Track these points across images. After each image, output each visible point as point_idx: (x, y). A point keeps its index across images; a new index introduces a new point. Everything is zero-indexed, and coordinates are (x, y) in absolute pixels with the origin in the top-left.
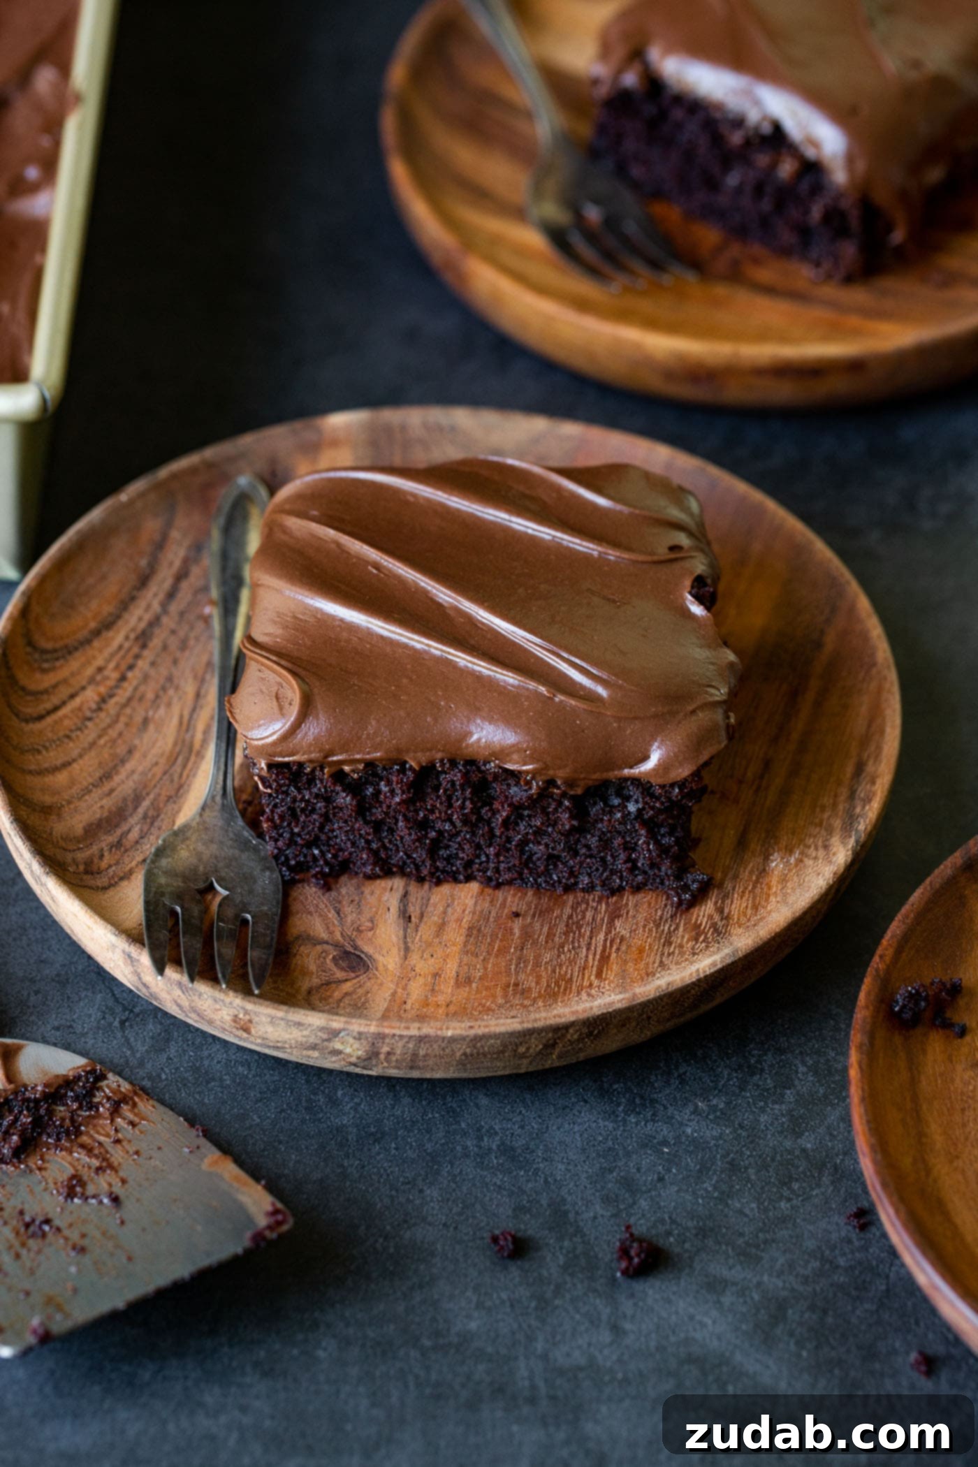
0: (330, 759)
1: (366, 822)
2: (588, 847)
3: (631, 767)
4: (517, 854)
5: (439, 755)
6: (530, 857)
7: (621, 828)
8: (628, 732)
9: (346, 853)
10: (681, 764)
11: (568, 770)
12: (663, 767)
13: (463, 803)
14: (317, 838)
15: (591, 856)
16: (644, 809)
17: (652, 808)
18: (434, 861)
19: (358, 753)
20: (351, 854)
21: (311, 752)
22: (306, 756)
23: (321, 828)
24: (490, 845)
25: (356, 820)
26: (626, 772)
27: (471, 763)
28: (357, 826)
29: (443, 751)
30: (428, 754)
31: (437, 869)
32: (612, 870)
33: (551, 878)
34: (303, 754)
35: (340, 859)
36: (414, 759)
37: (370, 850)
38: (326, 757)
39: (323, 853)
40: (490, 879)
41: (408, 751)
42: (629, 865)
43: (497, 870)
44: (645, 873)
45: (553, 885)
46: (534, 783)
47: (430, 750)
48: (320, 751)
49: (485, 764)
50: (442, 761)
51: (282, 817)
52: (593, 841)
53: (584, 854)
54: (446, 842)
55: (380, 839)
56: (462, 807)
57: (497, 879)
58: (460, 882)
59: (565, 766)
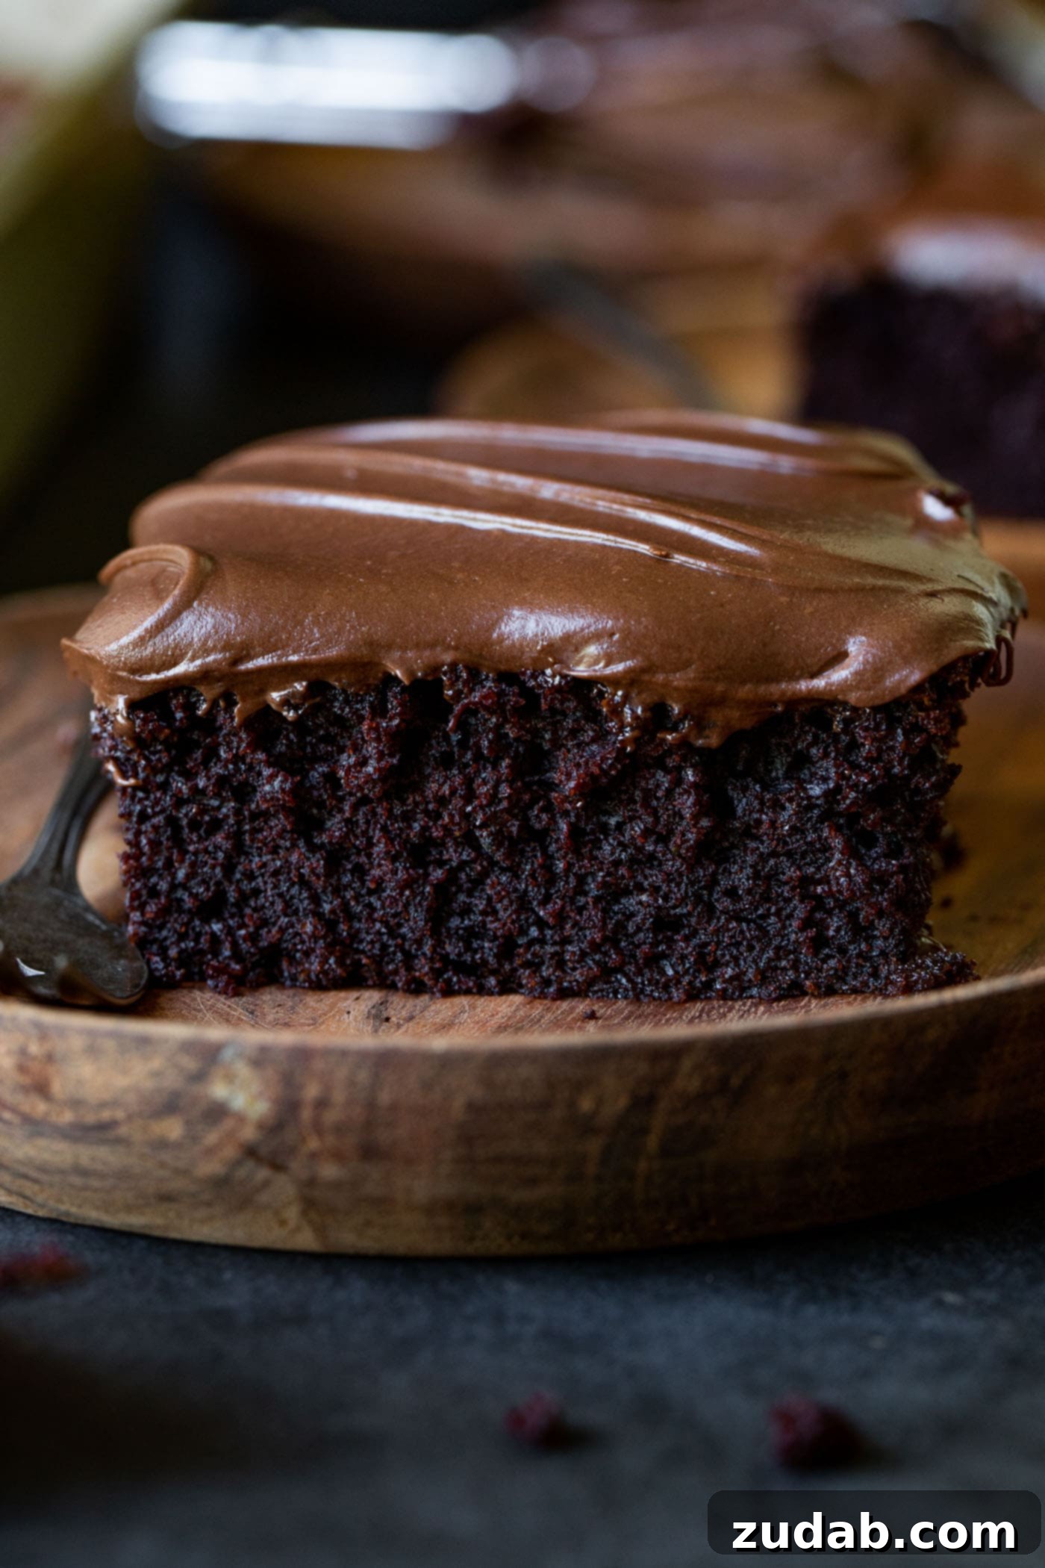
0: (242, 667)
1: (313, 848)
2: (732, 893)
3: (814, 675)
4: (596, 915)
5: (448, 657)
6: (621, 926)
7: (795, 843)
8: (809, 610)
9: (274, 930)
10: (907, 661)
11: (691, 673)
12: (874, 672)
13: (496, 787)
14: (220, 895)
15: (737, 917)
16: (838, 789)
17: (854, 787)
18: (439, 944)
19: (294, 652)
20: (282, 930)
21: (207, 652)
22: (198, 662)
23: (229, 868)
24: (546, 901)
25: (294, 845)
26: (804, 686)
27: (509, 677)
28: (294, 858)
29: (456, 648)
30: (427, 653)
31: (445, 958)
32: (778, 948)
33: (663, 973)
34: (193, 659)
35: (263, 944)
36: (402, 663)
37: (318, 915)
38: (236, 661)
39: (230, 931)
40: (547, 982)
41: (389, 647)
42: (812, 932)
43: (560, 964)
44: (842, 950)
45: (666, 987)
46: (627, 711)
47: (432, 645)
48: (224, 649)
49: (534, 676)
50: (453, 666)
51: (155, 844)
52: (742, 878)
53: (725, 912)
54: (462, 897)
55: (337, 891)
56: (493, 798)
57: (560, 981)
58: (490, 993)
59: (687, 664)
